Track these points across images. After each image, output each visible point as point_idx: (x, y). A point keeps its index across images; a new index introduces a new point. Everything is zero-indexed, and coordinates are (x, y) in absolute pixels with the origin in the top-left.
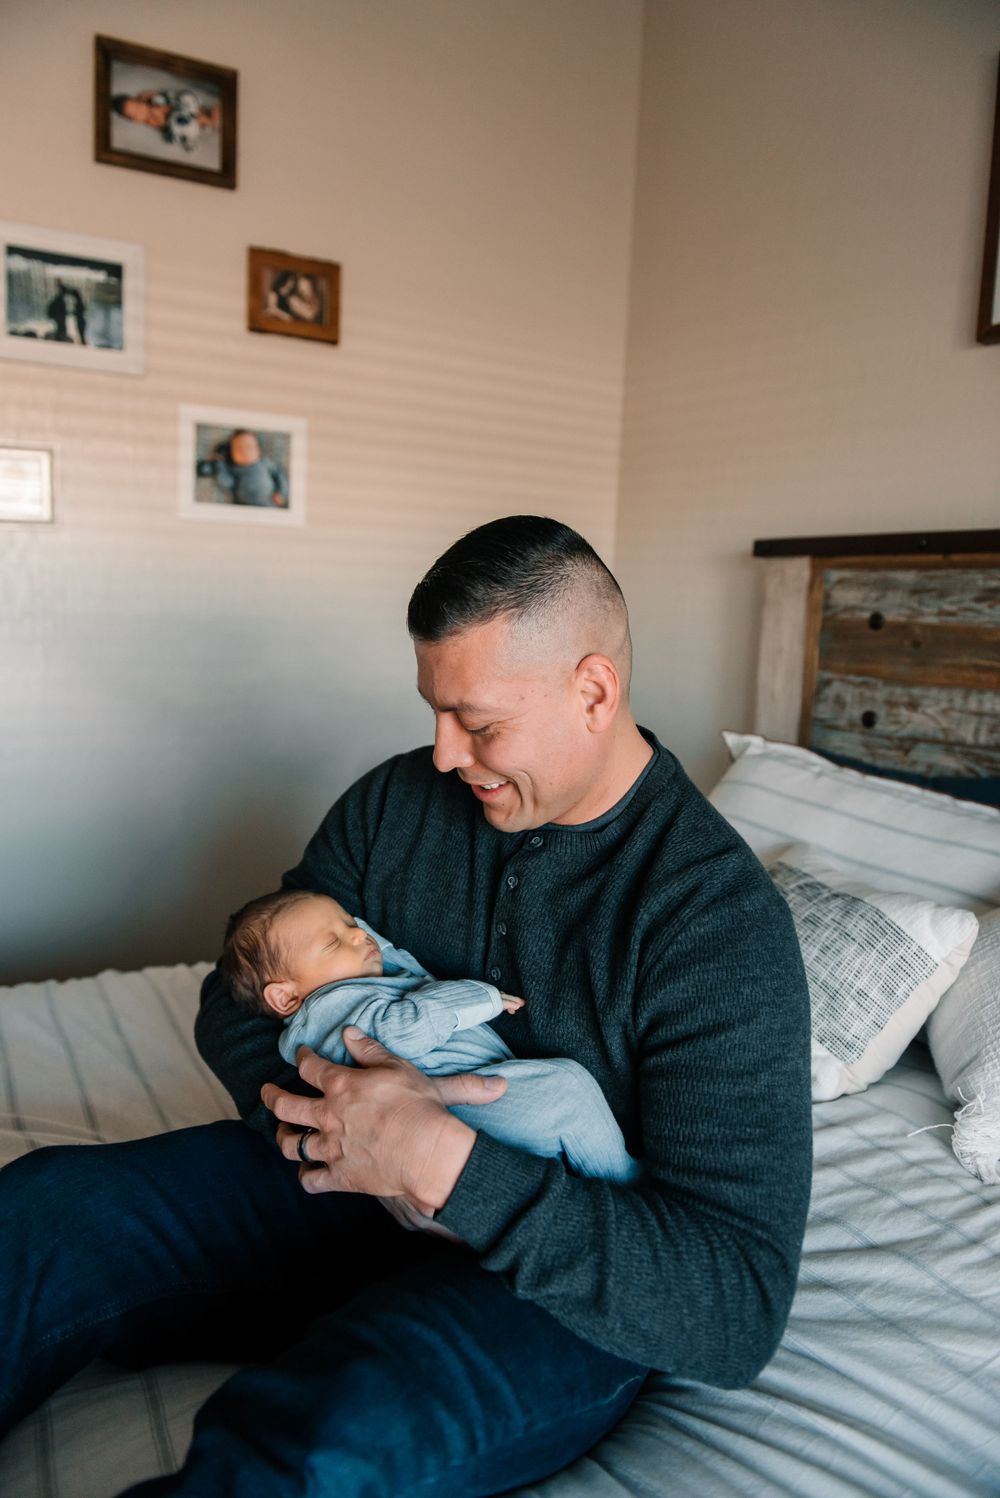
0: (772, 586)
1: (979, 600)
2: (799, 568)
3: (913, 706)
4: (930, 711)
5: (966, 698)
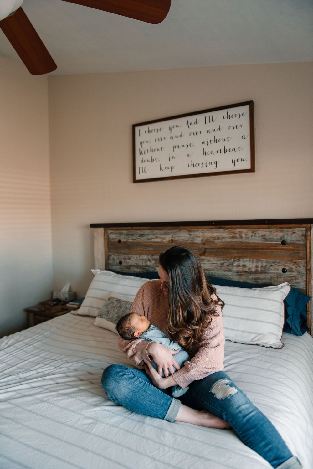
0: (95, 234)
1: (140, 236)
2: (101, 230)
3: (129, 259)
4: (133, 260)
5: (139, 256)
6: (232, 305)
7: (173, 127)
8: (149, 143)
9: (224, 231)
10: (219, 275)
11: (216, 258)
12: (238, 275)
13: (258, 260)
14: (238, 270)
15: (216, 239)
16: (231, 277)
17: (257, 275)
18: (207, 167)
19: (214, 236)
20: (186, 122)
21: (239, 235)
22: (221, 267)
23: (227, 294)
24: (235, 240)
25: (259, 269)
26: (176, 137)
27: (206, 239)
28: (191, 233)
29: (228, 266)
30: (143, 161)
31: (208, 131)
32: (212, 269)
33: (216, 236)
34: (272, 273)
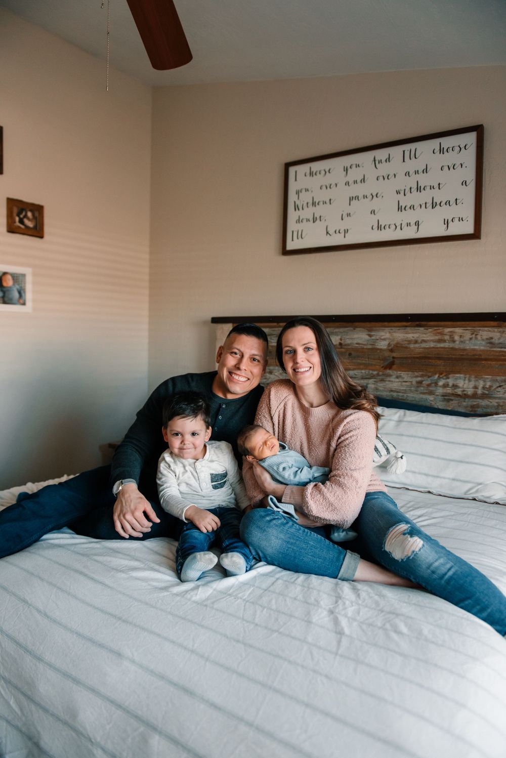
0: (217, 333)
2: (227, 327)
6: (436, 440)
7: (351, 167)
8: (310, 192)
9: (425, 330)
10: (414, 399)
11: (410, 373)
12: (444, 400)
13: (478, 377)
14: (446, 393)
15: (412, 342)
16: (433, 403)
17: (475, 400)
18: (403, 230)
19: (409, 339)
20: (373, 158)
21: (450, 338)
22: (418, 387)
23: (429, 424)
24: (442, 345)
25: (479, 392)
26: (355, 182)
27: (395, 342)
28: (372, 333)
29: (429, 385)
30: (299, 221)
31: (408, 174)
32: (403, 390)
33: (412, 338)
34: (500, 398)
